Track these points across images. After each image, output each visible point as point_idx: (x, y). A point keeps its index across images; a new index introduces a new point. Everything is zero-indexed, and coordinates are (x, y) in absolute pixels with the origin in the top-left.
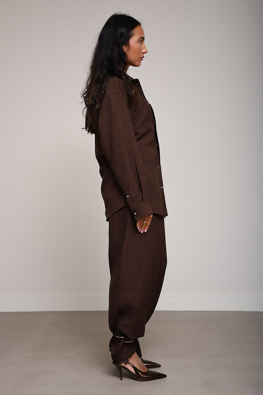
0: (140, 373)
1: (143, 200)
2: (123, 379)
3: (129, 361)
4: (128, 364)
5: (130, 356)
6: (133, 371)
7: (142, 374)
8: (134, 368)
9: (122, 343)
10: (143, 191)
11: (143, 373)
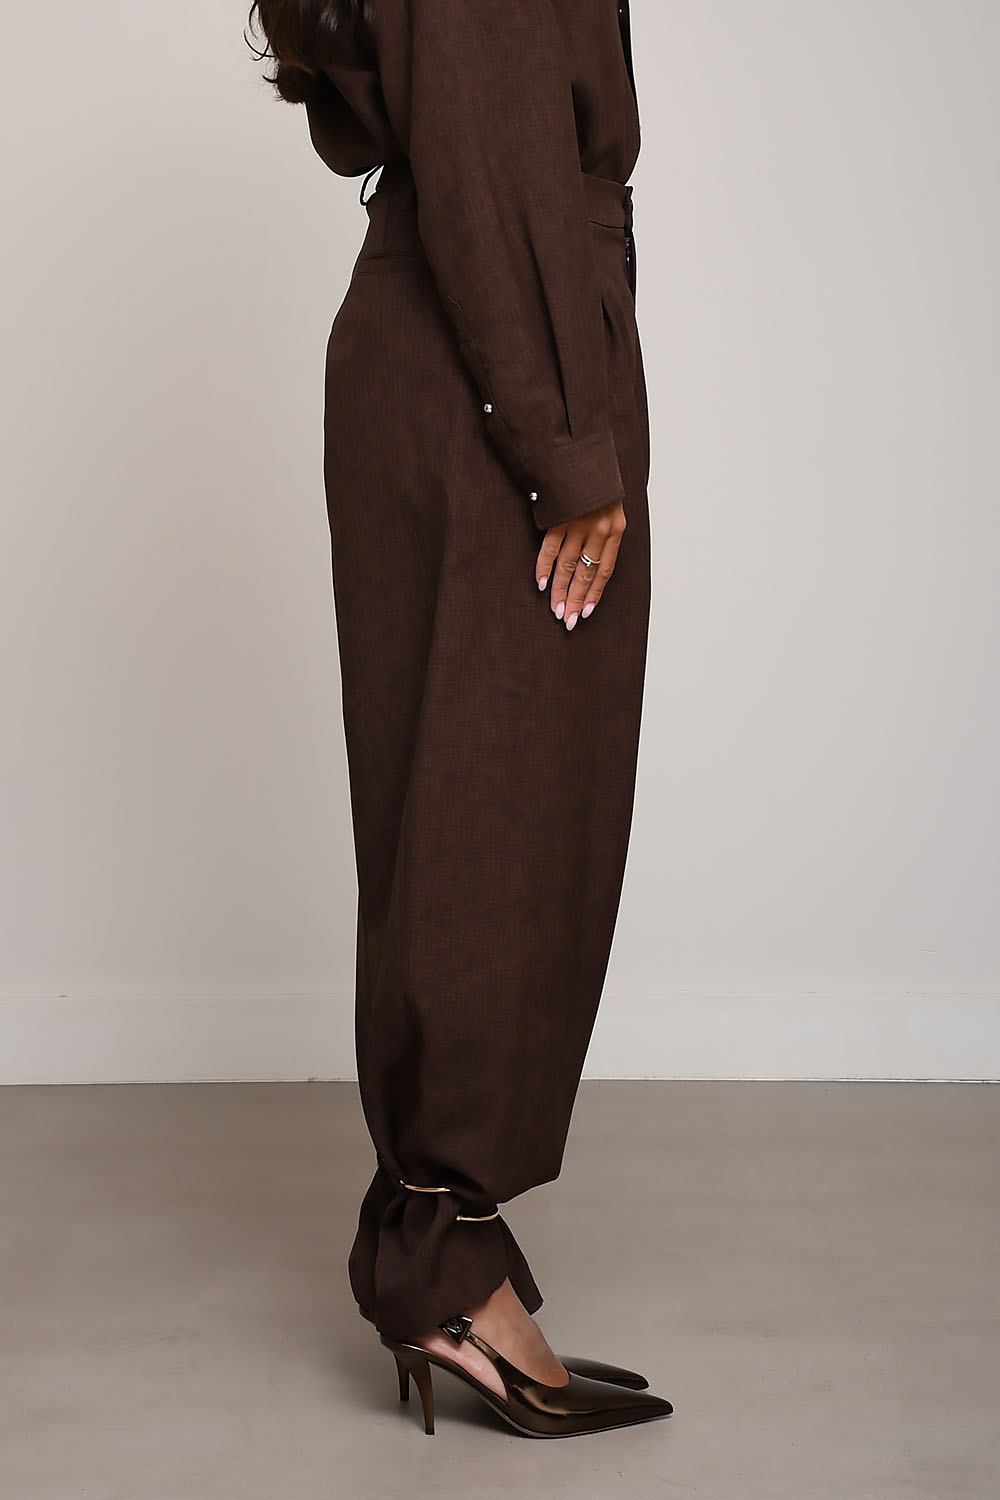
0: (529, 1395)
1: (566, 426)
2: (438, 1426)
3: (474, 1330)
4: (466, 1343)
5: (480, 1301)
6: (493, 1380)
7: (545, 1402)
8: (501, 1365)
9: (439, 1223)
10: (566, 377)
11: (549, 1395)
